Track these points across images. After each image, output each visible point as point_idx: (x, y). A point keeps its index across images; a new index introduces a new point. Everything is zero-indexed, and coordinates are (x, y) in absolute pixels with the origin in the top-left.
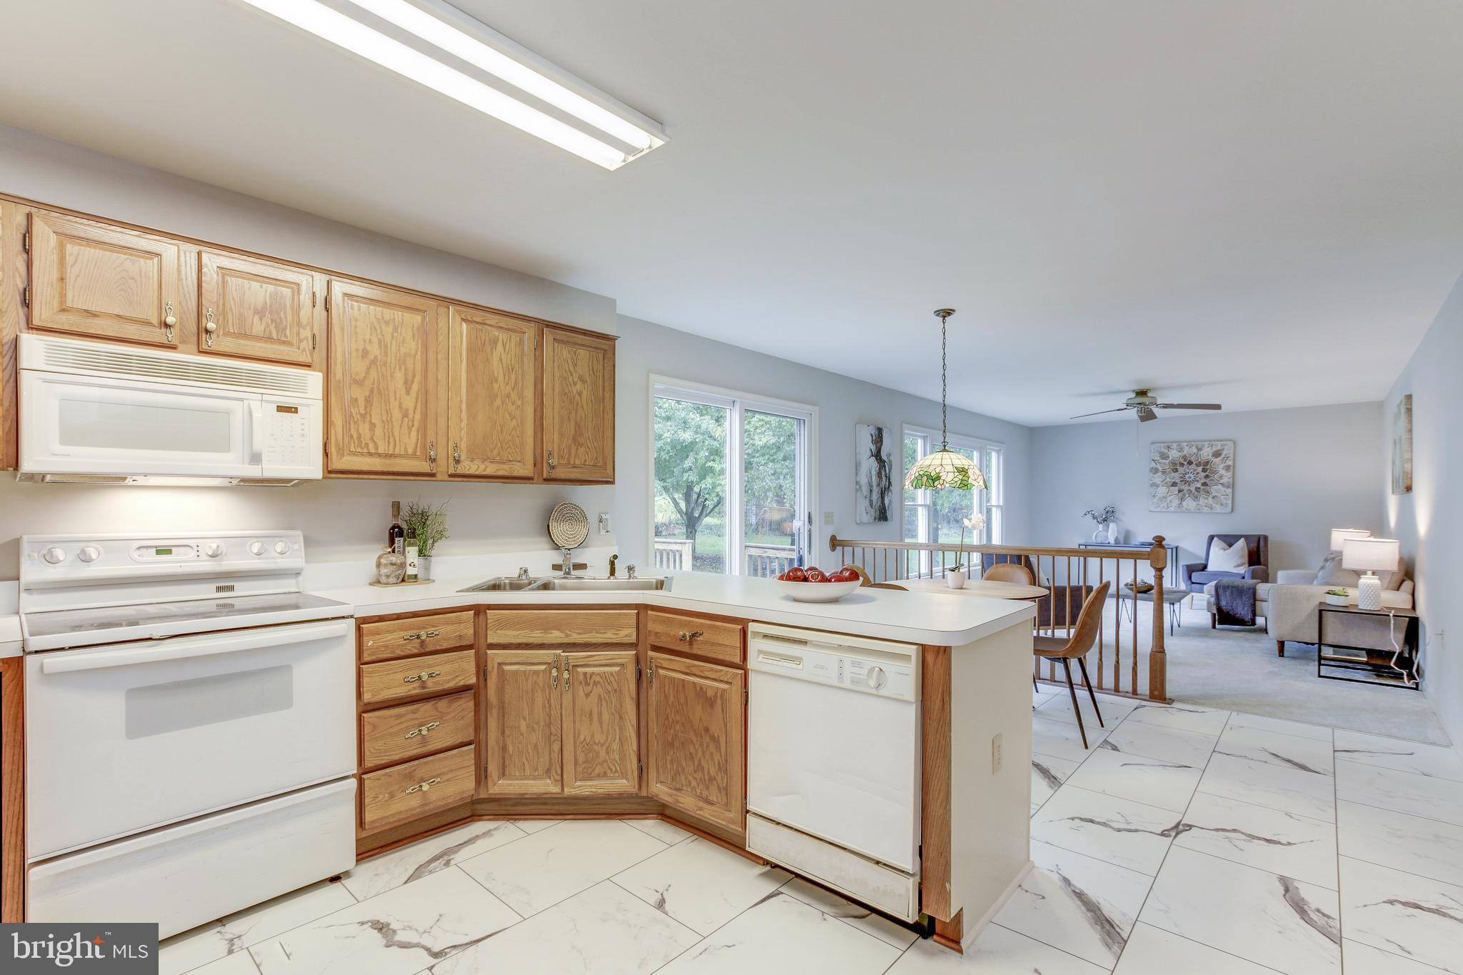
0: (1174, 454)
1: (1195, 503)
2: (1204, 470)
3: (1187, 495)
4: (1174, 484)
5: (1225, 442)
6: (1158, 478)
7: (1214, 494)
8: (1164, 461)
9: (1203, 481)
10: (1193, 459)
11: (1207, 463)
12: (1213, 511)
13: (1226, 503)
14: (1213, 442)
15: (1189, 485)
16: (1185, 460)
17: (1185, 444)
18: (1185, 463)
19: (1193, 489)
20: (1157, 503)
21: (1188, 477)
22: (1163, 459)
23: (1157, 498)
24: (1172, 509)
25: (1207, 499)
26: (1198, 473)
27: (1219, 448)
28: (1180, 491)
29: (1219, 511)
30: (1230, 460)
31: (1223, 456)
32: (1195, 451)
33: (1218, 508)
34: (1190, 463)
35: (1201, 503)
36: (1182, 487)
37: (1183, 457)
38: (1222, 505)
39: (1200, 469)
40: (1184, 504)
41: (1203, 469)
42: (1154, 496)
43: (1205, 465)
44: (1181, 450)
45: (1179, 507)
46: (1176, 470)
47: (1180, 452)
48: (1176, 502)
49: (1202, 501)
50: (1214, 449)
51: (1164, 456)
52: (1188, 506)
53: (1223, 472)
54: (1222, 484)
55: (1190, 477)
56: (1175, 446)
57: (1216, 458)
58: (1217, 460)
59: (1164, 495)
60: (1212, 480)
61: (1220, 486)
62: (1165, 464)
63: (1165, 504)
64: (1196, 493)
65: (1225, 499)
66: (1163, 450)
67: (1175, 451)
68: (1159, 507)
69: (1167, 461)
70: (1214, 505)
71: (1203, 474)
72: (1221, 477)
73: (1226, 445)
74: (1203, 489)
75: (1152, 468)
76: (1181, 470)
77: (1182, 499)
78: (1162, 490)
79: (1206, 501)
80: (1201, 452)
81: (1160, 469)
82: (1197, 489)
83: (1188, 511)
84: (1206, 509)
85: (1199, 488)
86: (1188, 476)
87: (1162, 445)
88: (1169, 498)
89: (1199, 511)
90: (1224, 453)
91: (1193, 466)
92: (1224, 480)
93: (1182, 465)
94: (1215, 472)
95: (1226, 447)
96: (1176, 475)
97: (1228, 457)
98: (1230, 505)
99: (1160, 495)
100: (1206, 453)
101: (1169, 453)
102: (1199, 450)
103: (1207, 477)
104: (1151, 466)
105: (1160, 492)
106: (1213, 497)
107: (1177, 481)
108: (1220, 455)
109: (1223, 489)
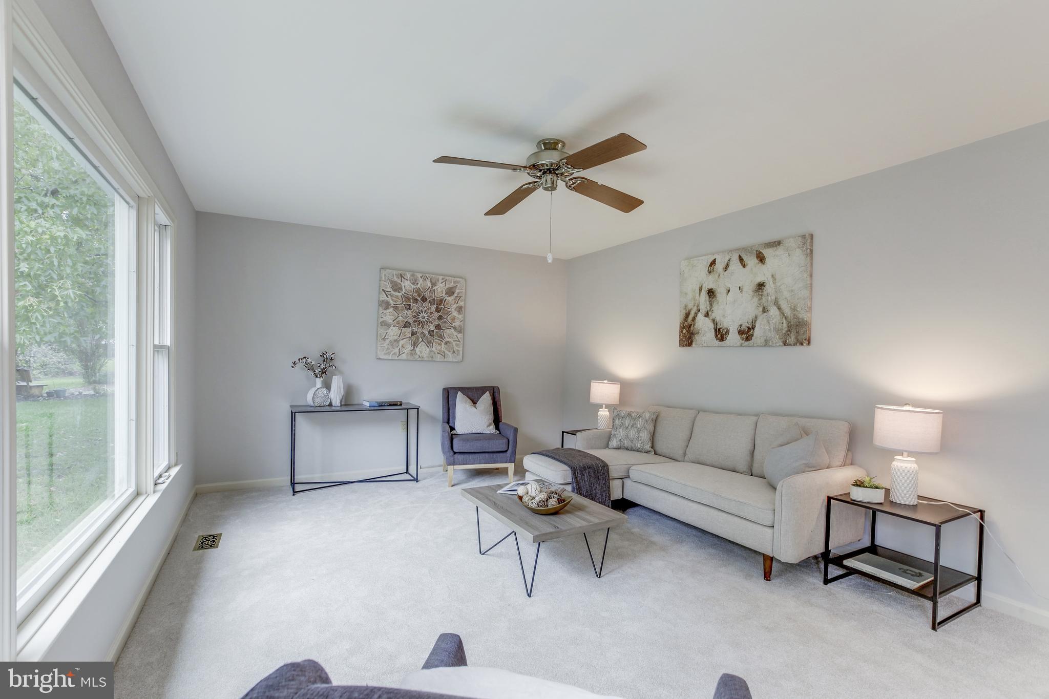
0: (407, 286)
1: (428, 350)
2: (438, 310)
3: (421, 340)
4: (407, 325)
5: (458, 279)
6: (389, 316)
7: (447, 339)
8: (397, 294)
9: (436, 323)
10: (427, 295)
11: (441, 301)
12: (445, 360)
13: (458, 350)
14: (447, 278)
15: (423, 327)
16: (419, 295)
17: (419, 275)
18: (419, 299)
19: (426, 332)
20: (388, 349)
21: (423, 316)
22: (395, 290)
23: (388, 341)
24: (404, 356)
25: (440, 344)
26: (431, 313)
27: (452, 285)
28: (413, 334)
29: (450, 360)
30: (462, 301)
31: (455, 295)
32: (429, 285)
33: (450, 357)
34: (424, 299)
35: (434, 349)
36: (415, 329)
37: (417, 291)
38: (454, 352)
39: (434, 308)
40: (417, 350)
41: (437, 308)
42: (384, 339)
43: (439, 304)
44: (415, 282)
45: (412, 354)
46: (409, 307)
47: (413, 284)
48: (409, 347)
49: (436, 347)
50: (448, 286)
51: (396, 288)
52: (421, 352)
53: (455, 314)
54: (454, 328)
55: (423, 318)
56: (408, 275)
57: (450, 296)
58: (450, 299)
59: (396, 338)
60: (445, 322)
61: (452, 330)
62: (397, 297)
63: (397, 350)
64: (429, 337)
65: (457, 345)
66: (395, 279)
67: (408, 282)
68: (389, 353)
69: (400, 294)
70: (446, 352)
71: (437, 315)
72: (454, 319)
73: (458, 282)
74: (437, 332)
75: (383, 301)
76: (415, 306)
77: (415, 345)
78: (393, 332)
79: (439, 347)
80: (435, 288)
81: (392, 303)
82: (431, 332)
83: (422, 360)
84: (439, 358)
85: (433, 331)
86: (421, 315)
87: (395, 272)
88: (401, 342)
89: (431, 359)
90: (457, 291)
91: (427, 304)
92: (456, 324)
93: (416, 300)
94: (449, 313)
95: (459, 285)
96: (409, 312)
97: (461, 297)
98: (461, 352)
99: (391, 338)
100: (440, 290)
101: (402, 284)
102: (434, 284)
103: (440, 318)
104: (383, 299)
105: (392, 334)
106: (446, 343)
107: (411, 321)
108: (453, 293)
109: (455, 333)
